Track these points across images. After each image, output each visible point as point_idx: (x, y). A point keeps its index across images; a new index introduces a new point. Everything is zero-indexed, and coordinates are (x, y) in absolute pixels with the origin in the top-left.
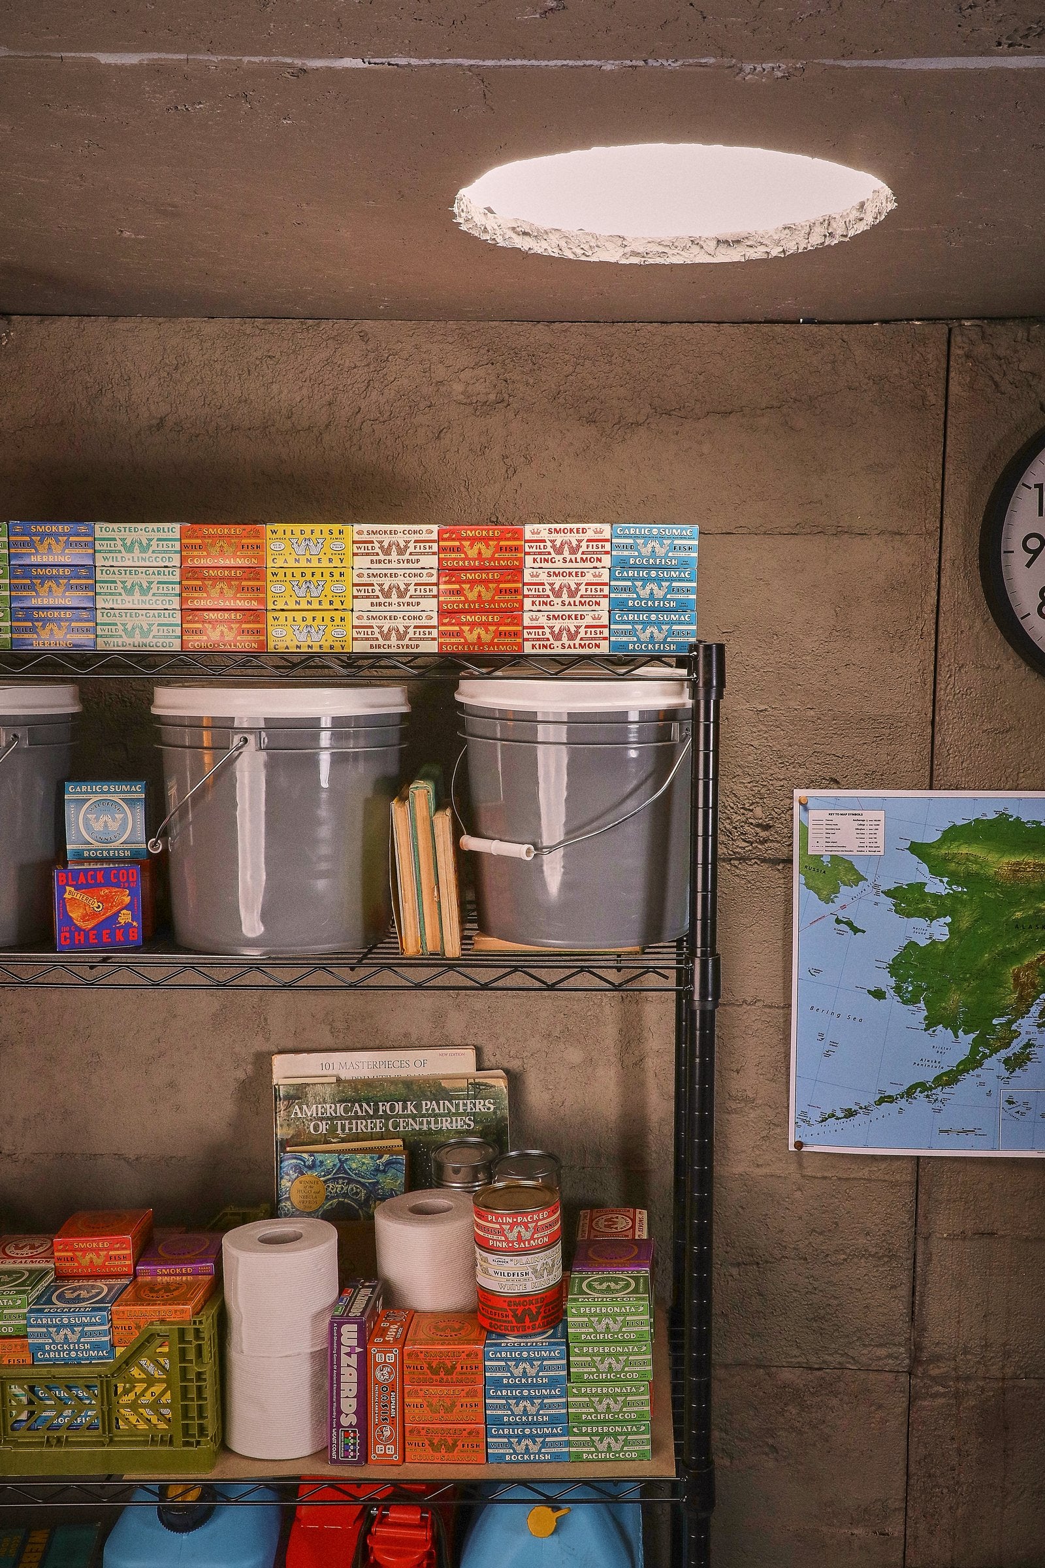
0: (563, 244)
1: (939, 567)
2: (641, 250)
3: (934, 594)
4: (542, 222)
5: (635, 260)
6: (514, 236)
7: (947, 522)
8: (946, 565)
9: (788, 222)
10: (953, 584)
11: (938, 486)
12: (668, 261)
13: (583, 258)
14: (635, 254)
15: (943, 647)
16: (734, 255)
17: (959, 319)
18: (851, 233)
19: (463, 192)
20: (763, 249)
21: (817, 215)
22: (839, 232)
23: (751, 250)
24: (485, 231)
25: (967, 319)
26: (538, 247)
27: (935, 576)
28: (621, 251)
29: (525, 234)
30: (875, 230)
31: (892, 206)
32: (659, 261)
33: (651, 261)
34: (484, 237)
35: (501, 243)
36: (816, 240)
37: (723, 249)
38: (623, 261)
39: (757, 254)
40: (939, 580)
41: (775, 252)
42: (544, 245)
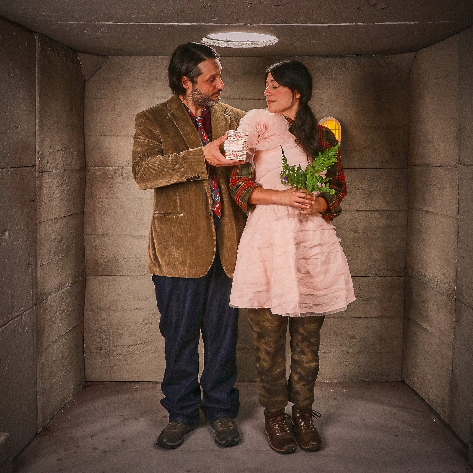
2: (237, 45)
5: (236, 47)
9: (263, 41)
12: (242, 47)
13: (226, 47)
16: (254, 46)
17: (305, 56)
23: (258, 45)
24: (207, 43)
25: (306, 56)
26: (217, 45)
29: (215, 43)
32: (240, 47)
33: (239, 47)
35: (210, 44)
36: (268, 44)
37: (252, 45)
38: (233, 47)
39: (258, 46)
41: (262, 46)
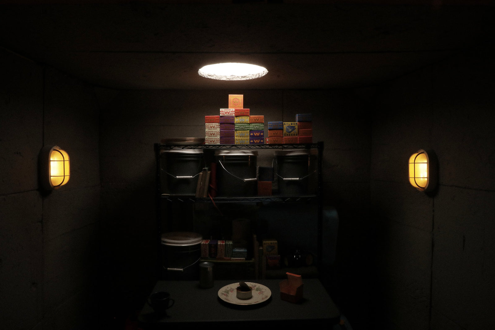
2: (229, 78)
4: (212, 74)
9: (253, 74)
12: (233, 80)
14: (228, 79)
16: (244, 79)
18: (262, 76)
19: (200, 70)
21: (257, 73)
22: (261, 75)
24: (203, 75)
26: (212, 78)
29: (210, 76)
30: (266, 75)
31: (268, 72)
32: (232, 80)
35: (206, 77)
36: (257, 77)
37: (242, 78)
38: (226, 80)
39: (248, 79)
41: (251, 78)
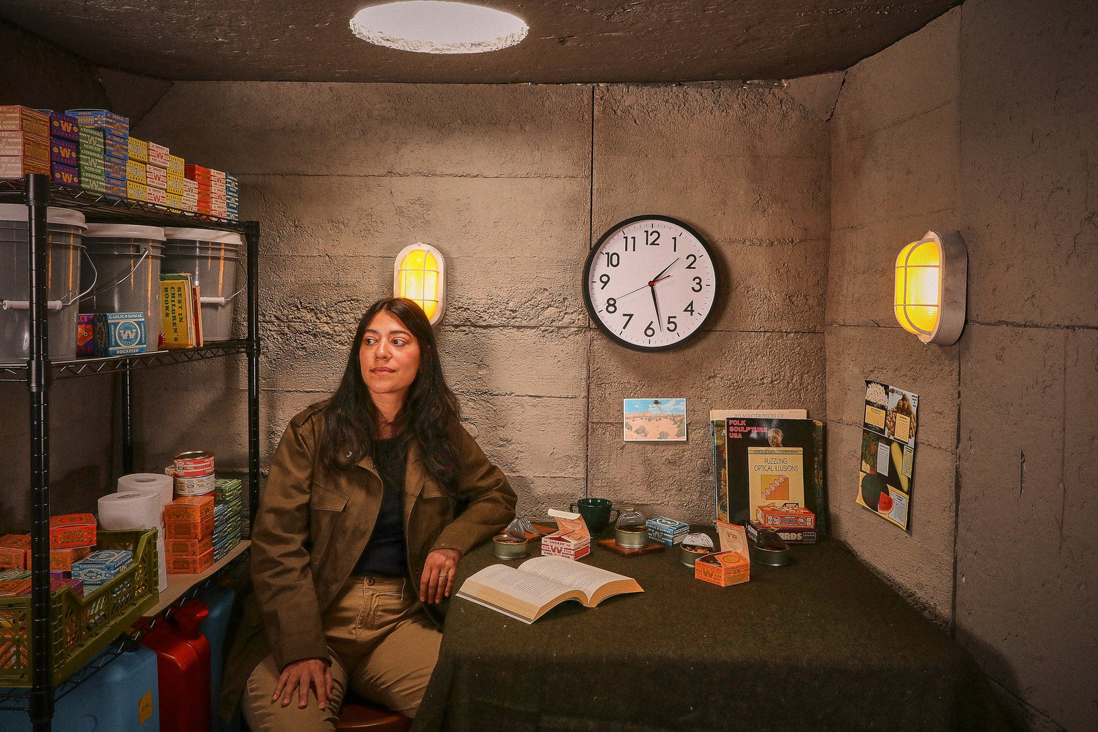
0: (405, 44)
1: (592, 192)
2: (440, 48)
3: (589, 204)
4: (395, 35)
6: (382, 41)
7: (594, 171)
8: (595, 192)
10: (597, 200)
11: (590, 156)
13: (414, 51)
14: (437, 49)
15: (594, 228)
17: (597, 82)
20: (489, 47)
24: (369, 38)
25: (600, 82)
26: (394, 46)
27: (589, 197)
28: (431, 48)
29: (387, 40)
34: (368, 41)
36: (509, 43)
37: (473, 47)
38: (432, 52)
39: (487, 49)
40: (592, 198)
42: (397, 45)
